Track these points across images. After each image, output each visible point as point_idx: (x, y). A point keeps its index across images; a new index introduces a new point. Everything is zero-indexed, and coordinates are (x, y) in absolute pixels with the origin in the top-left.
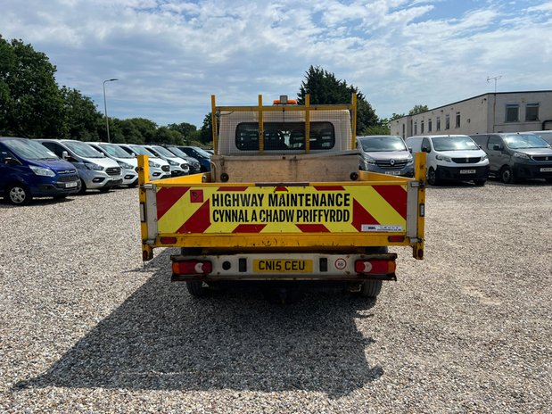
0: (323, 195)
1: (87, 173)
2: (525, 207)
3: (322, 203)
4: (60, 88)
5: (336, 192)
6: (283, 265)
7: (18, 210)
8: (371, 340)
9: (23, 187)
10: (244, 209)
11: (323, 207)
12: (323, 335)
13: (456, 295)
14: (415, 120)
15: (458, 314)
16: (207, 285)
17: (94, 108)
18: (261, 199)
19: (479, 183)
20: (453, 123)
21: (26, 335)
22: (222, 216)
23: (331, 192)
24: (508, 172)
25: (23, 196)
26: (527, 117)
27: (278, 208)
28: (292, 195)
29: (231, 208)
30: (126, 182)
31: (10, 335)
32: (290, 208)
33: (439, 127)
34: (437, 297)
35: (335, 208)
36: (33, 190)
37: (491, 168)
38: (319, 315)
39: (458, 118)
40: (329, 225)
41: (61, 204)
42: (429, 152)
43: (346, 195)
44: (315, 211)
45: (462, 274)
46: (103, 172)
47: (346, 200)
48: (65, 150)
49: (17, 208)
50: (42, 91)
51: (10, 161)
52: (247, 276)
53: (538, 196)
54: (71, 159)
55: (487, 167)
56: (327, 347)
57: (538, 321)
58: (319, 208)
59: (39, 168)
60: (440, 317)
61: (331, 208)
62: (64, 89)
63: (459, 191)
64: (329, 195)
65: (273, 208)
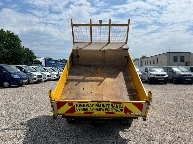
0: (115, 105)
1: (30, 77)
2: (181, 92)
3: (114, 107)
4: (22, 47)
5: (119, 104)
7: (6, 90)
8: (129, 140)
9: (8, 81)
10: (87, 108)
11: (114, 108)
12: (113, 138)
13: (158, 124)
14: (143, 60)
15: (159, 131)
16: (74, 120)
17: (33, 54)
18: (93, 105)
19: (165, 83)
20: (156, 62)
21: (11, 136)
22: (79, 109)
23: (117, 104)
24: (175, 80)
25: (8, 85)
26: (180, 60)
27: (99, 108)
28: (104, 105)
29: (83, 107)
30: (44, 80)
31: (6, 136)
32: (103, 108)
33: (151, 63)
34: (152, 124)
35: (118, 108)
36: (11, 83)
37: (169, 78)
38: (112, 131)
39: (157, 60)
40: (116, 112)
41: (21, 88)
42: (148, 72)
43: (122, 105)
44: (111, 109)
45: (160, 116)
46: (36, 77)
47: (122, 106)
48: (24, 69)
49: (5, 89)
50: (15, 48)
51: (5, 73)
53: (185, 88)
54: (25, 72)
55: (167, 78)
56: (115, 142)
57: (186, 134)
58: (113, 108)
59: (14, 75)
60: (153, 132)
61: (117, 108)
62: (24, 47)
63: (158, 86)
64: (117, 105)
65: (97, 108)
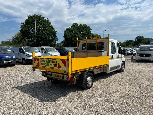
0: (53, 61)
6: (57, 76)
18: (45, 61)
22: (41, 64)
27: (47, 63)
28: (49, 61)
40: (54, 67)
47: (57, 62)
52: (52, 77)
61: (54, 64)
